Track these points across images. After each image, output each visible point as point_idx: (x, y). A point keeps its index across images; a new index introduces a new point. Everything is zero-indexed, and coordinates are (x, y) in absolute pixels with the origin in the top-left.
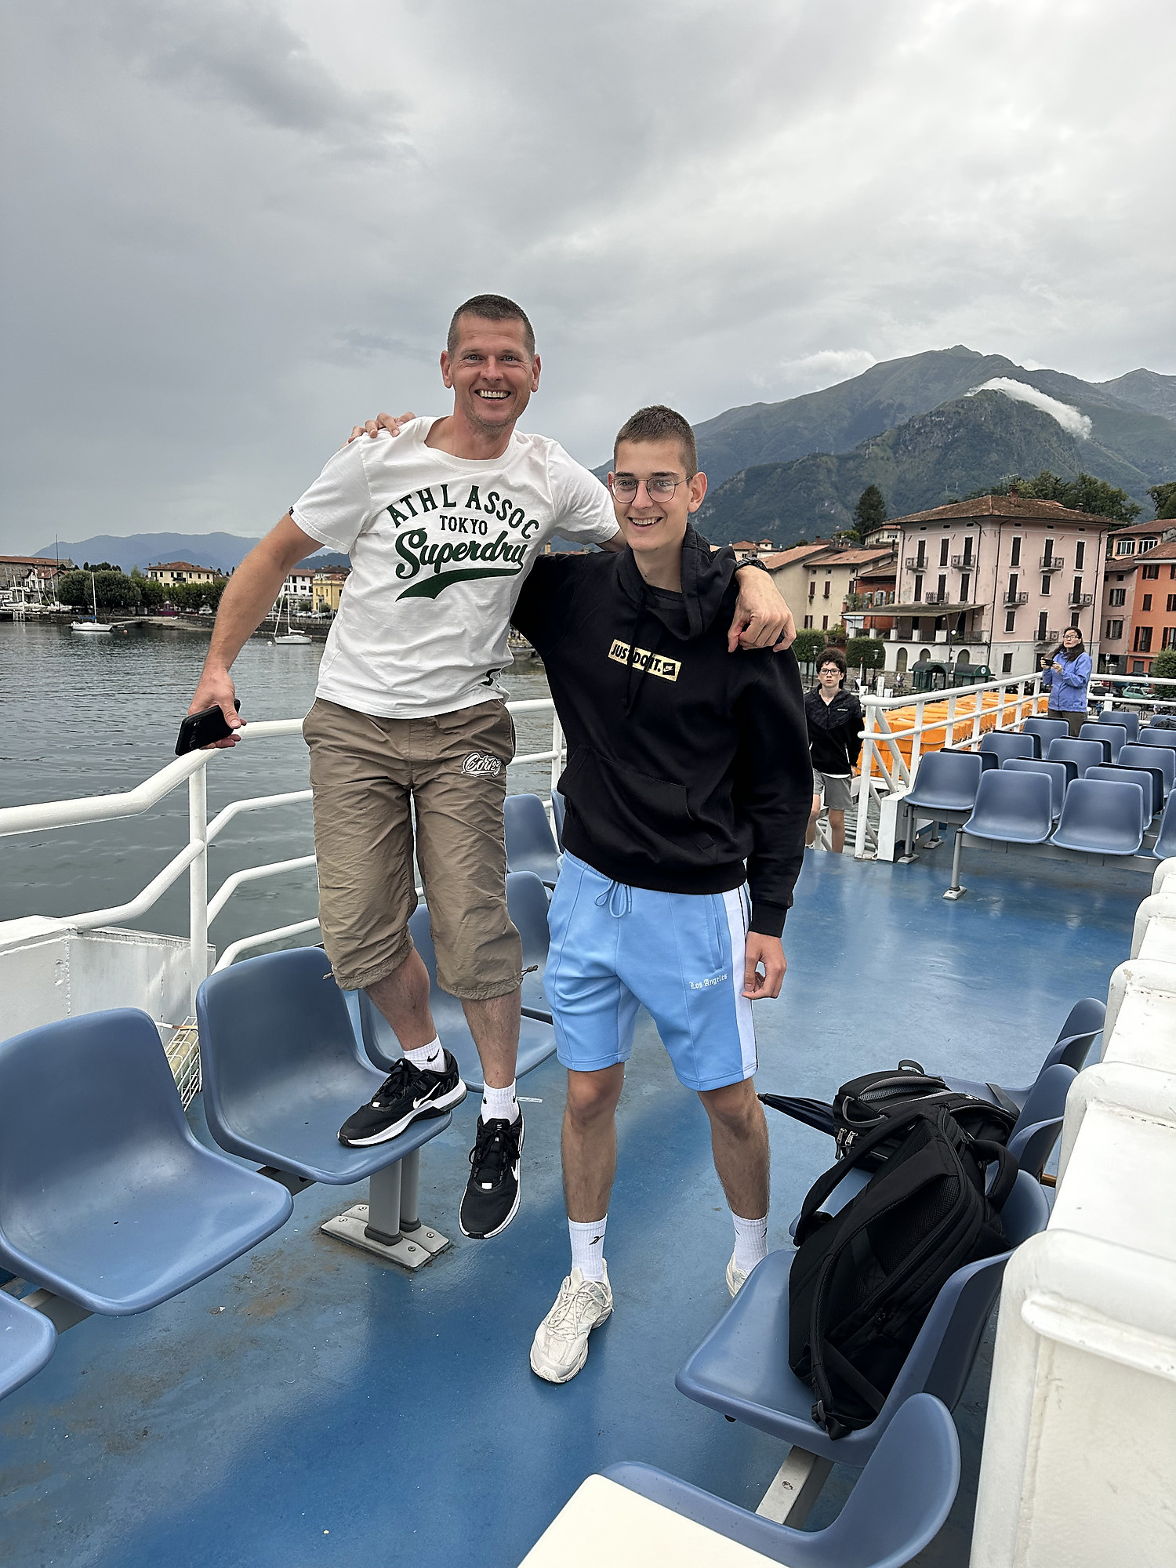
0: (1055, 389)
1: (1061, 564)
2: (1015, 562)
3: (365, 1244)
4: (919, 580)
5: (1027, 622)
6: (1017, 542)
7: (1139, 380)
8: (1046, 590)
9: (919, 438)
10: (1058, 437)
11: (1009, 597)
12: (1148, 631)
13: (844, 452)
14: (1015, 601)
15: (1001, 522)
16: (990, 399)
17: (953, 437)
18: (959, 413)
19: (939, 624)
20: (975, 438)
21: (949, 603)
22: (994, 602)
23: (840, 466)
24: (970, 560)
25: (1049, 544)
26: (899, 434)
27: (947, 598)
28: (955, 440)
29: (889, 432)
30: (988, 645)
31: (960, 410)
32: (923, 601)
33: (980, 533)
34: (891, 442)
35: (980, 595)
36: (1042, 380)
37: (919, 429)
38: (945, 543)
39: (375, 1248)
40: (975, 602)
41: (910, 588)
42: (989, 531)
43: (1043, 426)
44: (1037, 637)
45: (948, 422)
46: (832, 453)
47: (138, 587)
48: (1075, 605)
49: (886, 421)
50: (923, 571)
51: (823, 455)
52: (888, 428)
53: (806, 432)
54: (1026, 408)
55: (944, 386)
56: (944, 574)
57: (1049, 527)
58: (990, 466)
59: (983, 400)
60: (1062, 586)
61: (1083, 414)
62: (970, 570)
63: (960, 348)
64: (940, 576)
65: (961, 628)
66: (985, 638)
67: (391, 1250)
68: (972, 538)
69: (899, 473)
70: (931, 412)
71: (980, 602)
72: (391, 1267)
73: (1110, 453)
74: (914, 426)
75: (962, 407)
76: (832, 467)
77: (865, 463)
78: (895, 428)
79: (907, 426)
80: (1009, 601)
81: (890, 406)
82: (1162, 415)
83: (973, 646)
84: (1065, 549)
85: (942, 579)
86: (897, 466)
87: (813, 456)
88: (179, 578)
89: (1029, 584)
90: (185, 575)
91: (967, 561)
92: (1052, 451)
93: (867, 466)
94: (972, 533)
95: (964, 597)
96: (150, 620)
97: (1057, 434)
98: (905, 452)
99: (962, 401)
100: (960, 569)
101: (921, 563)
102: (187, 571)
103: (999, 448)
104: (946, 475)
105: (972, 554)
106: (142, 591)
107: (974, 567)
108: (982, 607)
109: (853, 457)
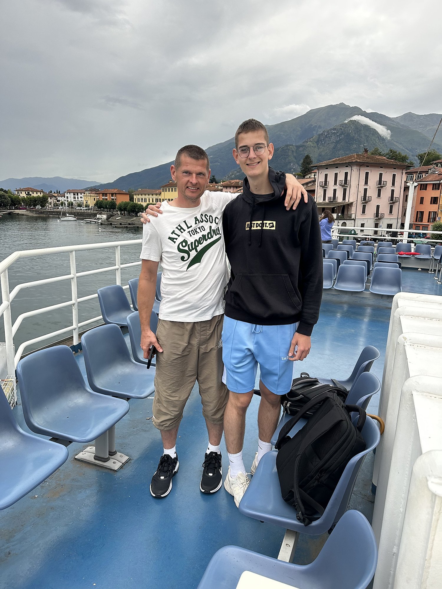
0: (378, 120)
1: (386, 184)
2: (366, 183)
3: (94, 462)
4: (325, 191)
5: (371, 210)
6: (367, 174)
7: (409, 116)
8: (379, 195)
9: (327, 139)
10: (379, 138)
11: (363, 199)
12: (422, 213)
13: (299, 144)
14: (366, 200)
15: (361, 165)
16: (353, 124)
17: (339, 138)
18: (341, 129)
19: (333, 211)
20: (347, 139)
21: (338, 201)
22: (357, 201)
23: (297, 150)
24: (347, 182)
25: (381, 175)
26: (319, 137)
27: (337, 199)
28: (340, 140)
29: (315, 137)
30: (354, 220)
31: (342, 128)
32: (327, 201)
33: (351, 170)
34: (316, 140)
35: (351, 198)
36: (373, 116)
37: (327, 135)
38: (336, 175)
39: (99, 464)
40: (349, 201)
41: (321, 195)
42: (355, 169)
43: (373, 134)
44: (375, 216)
45: (337, 133)
46: (294, 145)
47: (9, 198)
48: (391, 202)
49: (314, 132)
50: (327, 187)
51: (291, 145)
52: (315, 135)
53: (284, 136)
54: (367, 127)
55: (336, 119)
56: (336, 188)
57: (381, 167)
58: (353, 149)
59: (351, 124)
60: (386, 194)
61: (388, 129)
62: (347, 186)
63: (342, 104)
64: (334, 189)
65: (343, 213)
66: (353, 217)
67: (106, 464)
68: (348, 172)
69: (319, 153)
70: (331, 129)
71: (351, 201)
72: (106, 471)
73: (397, 144)
74: (324, 134)
75: (343, 127)
76: (293, 149)
77: (306, 148)
78: (317, 135)
79: (322, 134)
80: (363, 200)
81: (316, 126)
82: (417, 130)
83: (348, 220)
84: (387, 177)
85: (335, 191)
86: (318, 150)
87: (287, 146)
88: (28, 194)
89: (372, 193)
90: (30, 193)
91: (345, 183)
92: (376, 144)
93: (307, 150)
94: (348, 170)
95: (344, 198)
96: (14, 212)
97: (378, 137)
98: (321, 144)
99: (343, 124)
100: (343, 186)
101: (326, 184)
102: (31, 191)
103: (357, 143)
104: (337, 153)
105: (348, 179)
106: (11, 200)
107: (348, 185)
108: (352, 203)
109: (302, 146)
